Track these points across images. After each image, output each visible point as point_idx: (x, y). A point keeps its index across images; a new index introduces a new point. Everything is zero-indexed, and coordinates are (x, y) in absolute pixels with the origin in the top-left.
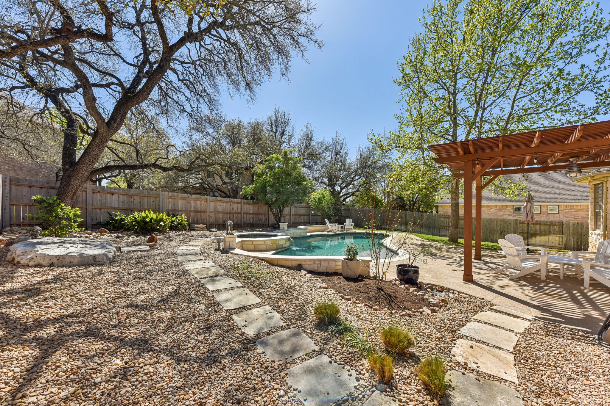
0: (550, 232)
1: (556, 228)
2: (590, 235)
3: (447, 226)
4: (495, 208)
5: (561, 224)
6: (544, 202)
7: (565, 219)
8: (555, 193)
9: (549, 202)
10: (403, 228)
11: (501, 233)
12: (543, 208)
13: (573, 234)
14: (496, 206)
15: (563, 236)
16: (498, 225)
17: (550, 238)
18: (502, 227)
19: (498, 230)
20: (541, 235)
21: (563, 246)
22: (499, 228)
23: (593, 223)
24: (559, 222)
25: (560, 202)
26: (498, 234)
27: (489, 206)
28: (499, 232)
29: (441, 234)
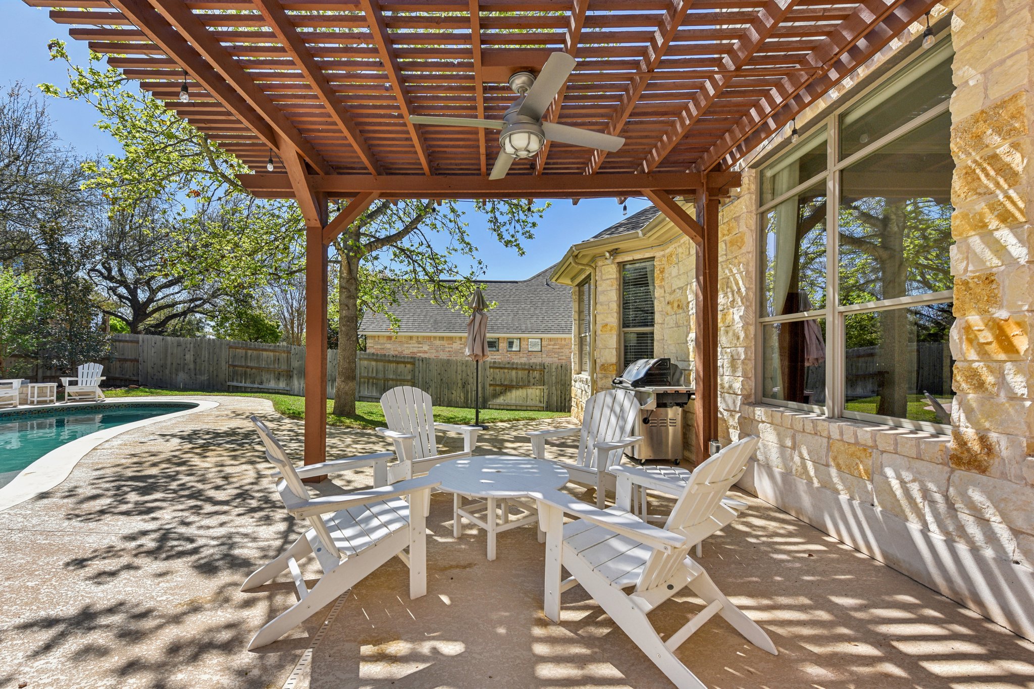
0: (529, 382)
1: (536, 374)
2: (573, 383)
3: (374, 378)
4: (459, 342)
5: (543, 368)
6: (523, 332)
7: (547, 360)
8: (537, 318)
9: (530, 332)
10: (282, 385)
11: (464, 387)
12: (523, 343)
13: (557, 383)
14: (461, 338)
15: (545, 387)
16: (459, 372)
17: (530, 391)
18: (464, 375)
19: (459, 381)
20: (518, 387)
21: (544, 405)
22: (459, 377)
23: (577, 360)
24: (540, 364)
25: (543, 332)
26: (459, 390)
27: (451, 338)
28: (460, 385)
29: (362, 394)
